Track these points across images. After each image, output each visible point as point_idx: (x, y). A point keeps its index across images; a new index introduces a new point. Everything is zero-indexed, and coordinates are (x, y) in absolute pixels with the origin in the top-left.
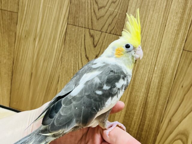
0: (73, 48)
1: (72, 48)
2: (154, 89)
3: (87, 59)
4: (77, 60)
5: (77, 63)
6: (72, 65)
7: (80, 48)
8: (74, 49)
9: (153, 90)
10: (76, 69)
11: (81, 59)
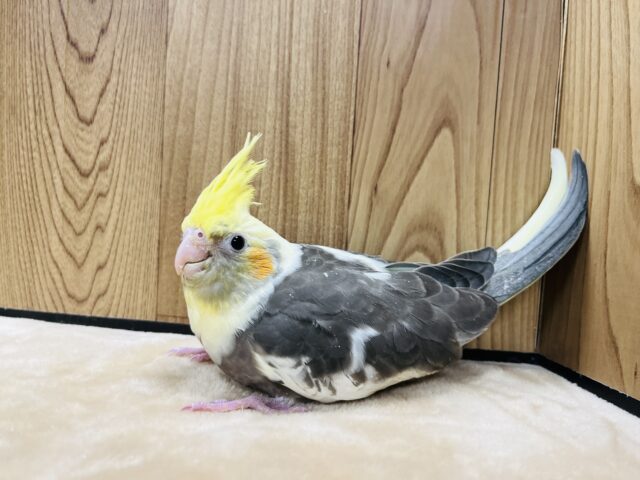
0: (24, 22)
1: (20, 24)
2: (304, 95)
3: (72, 49)
4: (42, 59)
5: (44, 68)
6: (29, 80)
7: (46, 16)
8: (27, 25)
9: (301, 99)
10: (41, 93)
11: (55, 53)
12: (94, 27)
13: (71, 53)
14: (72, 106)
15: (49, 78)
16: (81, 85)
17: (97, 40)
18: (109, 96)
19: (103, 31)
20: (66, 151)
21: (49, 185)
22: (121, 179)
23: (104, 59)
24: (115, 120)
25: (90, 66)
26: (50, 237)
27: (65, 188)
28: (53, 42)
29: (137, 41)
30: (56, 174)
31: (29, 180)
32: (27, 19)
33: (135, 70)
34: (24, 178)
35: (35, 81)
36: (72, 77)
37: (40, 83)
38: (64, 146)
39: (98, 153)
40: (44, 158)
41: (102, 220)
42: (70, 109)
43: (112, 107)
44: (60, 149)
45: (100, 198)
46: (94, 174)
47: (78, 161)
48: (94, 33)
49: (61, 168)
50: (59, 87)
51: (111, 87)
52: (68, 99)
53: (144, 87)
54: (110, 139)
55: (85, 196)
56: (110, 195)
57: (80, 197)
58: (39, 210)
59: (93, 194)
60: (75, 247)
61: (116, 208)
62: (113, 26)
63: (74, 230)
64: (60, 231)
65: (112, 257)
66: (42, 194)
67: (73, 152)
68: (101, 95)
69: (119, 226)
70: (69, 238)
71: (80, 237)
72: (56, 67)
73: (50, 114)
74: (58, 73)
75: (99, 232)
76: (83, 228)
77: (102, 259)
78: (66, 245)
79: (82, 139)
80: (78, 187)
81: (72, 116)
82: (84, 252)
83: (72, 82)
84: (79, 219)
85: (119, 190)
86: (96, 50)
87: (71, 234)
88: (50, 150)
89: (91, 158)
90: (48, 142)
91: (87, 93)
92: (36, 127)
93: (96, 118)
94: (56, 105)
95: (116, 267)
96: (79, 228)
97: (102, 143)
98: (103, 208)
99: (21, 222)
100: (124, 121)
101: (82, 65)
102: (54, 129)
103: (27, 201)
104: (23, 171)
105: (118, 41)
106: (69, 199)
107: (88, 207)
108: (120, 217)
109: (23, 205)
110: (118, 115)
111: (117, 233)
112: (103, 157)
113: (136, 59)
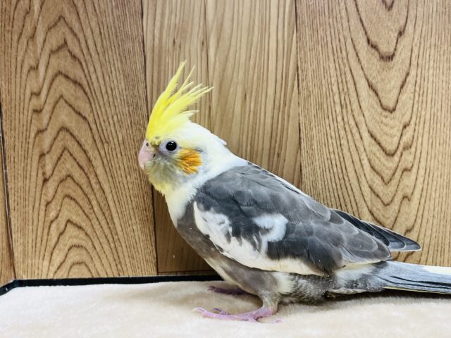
12: (392, 30)
13: (372, 54)
14: (376, 98)
15: (353, 76)
16: (382, 80)
17: (395, 41)
18: (409, 87)
19: (401, 34)
20: (372, 136)
21: (358, 166)
22: (424, 155)
23: (403, 56)
24: (416, 107)
25: (391, 64)
26: (360, 210)
27: (372, 167)
28: (354, 46)
29: (433, 39)
30: (364, 156)
31: (338, 163)
32: (328, 27)
33: (432, 63)
34: (334, 163)
35: (340, 80)
36: (374, 74)
37: (344, 81)
38: (369, 132)
39: (402, 135)
40: (351, 144)
41: (409, 191)
42: (374, 100)
43: (412, 95)
44: (366, 135)
45: (405, 173)
46: (399, 153)
47: (383, 144)
48: (392, 36)
49: (367, 151)
50: (362, 84)
51: (411, 79)
52: (372, 93)
53: (441, 76)
54: (412, 123)
55: (392, 172)
56: (414, 170)
57: (387, 174)
58: (349, 188)
59: (398, 170)
60: (384, 216)
61: (420, 179)
62: (410, 28)
63: (382, 201)
64: (369, 204)
65: (419, 221)
66: (352, 175)
67: (378, 137)
68: (402, 87)
69: (424, 194)
70: (378, 209)
71: (388, 207)
72: (359, 67)
73: (355, 106)
74: (361, 72)
75: (406, 201)
76: (390, 199)
77: (410, 224)
78: (375, 215)
79: (386, 125)
80: (384, 165)
81: (376, 106)
82: (393, 219)
83: (374, 78)
84: (386, 192)
85: (423, 164)
86: (395, 49)
87: (380, 206)
88: (357, 136)
89: (396, 140)
90: (354, 130)
91: (388, 86)
92: (343, 119)
93: (398, 107)
94: (361, 99)
95: (423, 230)
96: (386, 200)
97: (405, 127)
98: (408, 180)
99: (333, 199)
100: (424, 106)
101: (382, 63)
102: (360, 119)
103: (337, 181)
104: (332, 156)
105: (416, 40)
106: (377, 176)
107: (394, 182)
108: (425, 187)
109: (334, 185)
110: (418, 102)
111: (423, 201)
112: (406, 138)
113: (432, 54)
